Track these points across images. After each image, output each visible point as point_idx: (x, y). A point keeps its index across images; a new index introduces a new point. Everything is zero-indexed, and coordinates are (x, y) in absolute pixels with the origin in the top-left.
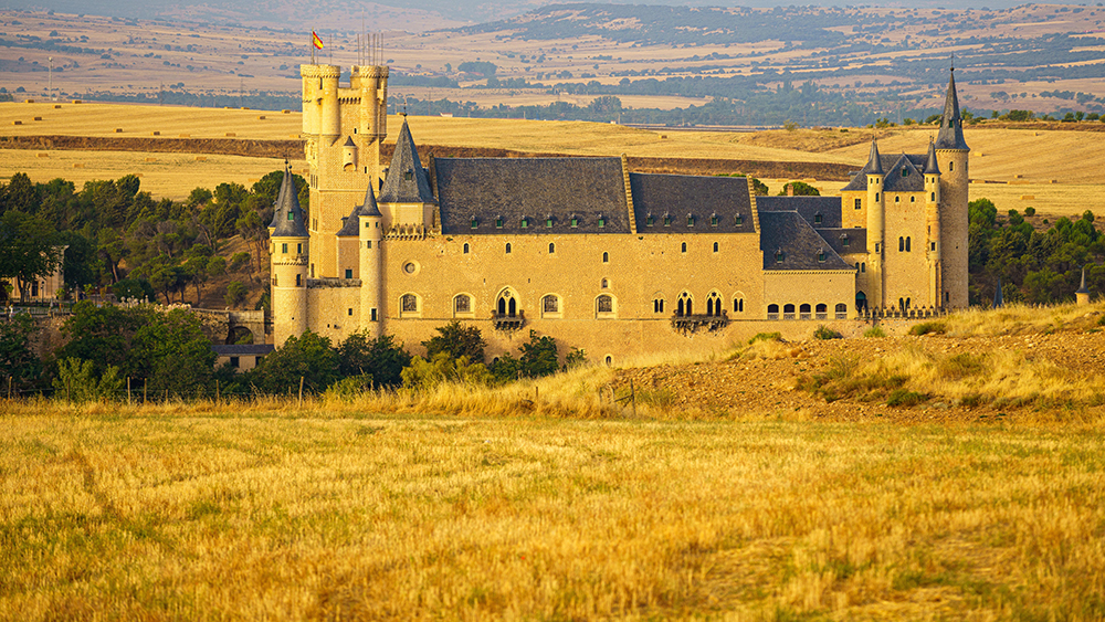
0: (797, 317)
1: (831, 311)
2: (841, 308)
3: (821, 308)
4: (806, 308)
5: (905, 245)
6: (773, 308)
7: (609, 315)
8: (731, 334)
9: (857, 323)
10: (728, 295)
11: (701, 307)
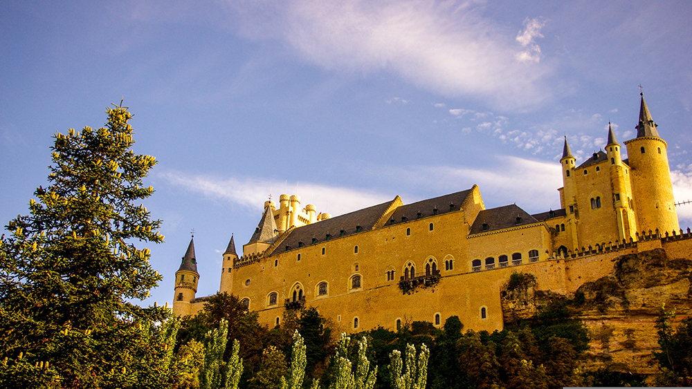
0: (497, 266)
1: (525, 258)
2: (534, 254)
3: (517, 256)
4: (503, 259)
5: (596, 202)
6: (477, 263)
7: (359, 289)
8: (444, 287)
9: (549, 264)
10: (440, 259)
11: (420, 271)
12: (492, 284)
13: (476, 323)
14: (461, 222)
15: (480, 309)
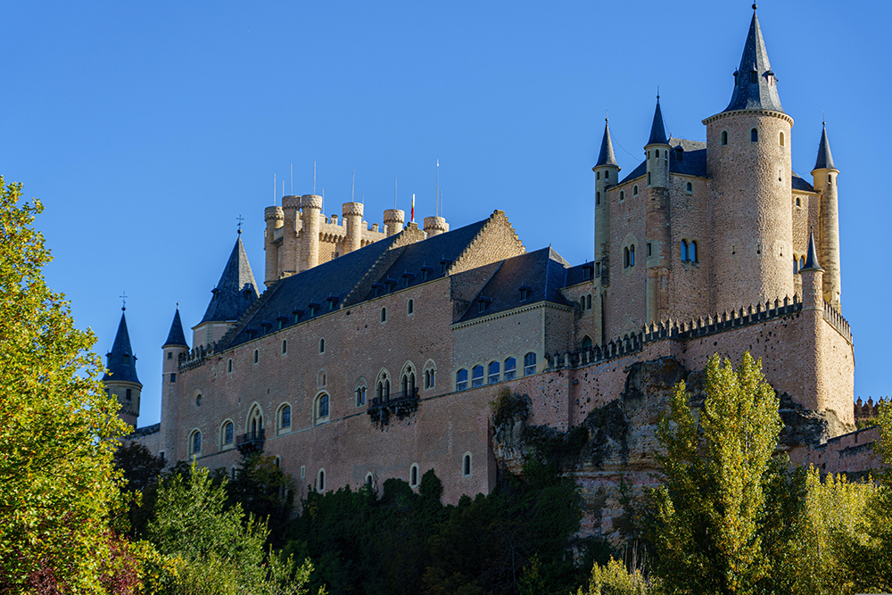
0: (486, 380)
1: (520, 367)
2: (530, 360)
3: (510, 364)
4: (494, 367)
5: (630, 258)
6: (462, 374)
8: (423, 419)
9: (548, 377)
10: (419, 366)
11: (397, 390)
12: (478, 414)
13: (458, 482)
14: (447, 299)
15: (464, 458)
